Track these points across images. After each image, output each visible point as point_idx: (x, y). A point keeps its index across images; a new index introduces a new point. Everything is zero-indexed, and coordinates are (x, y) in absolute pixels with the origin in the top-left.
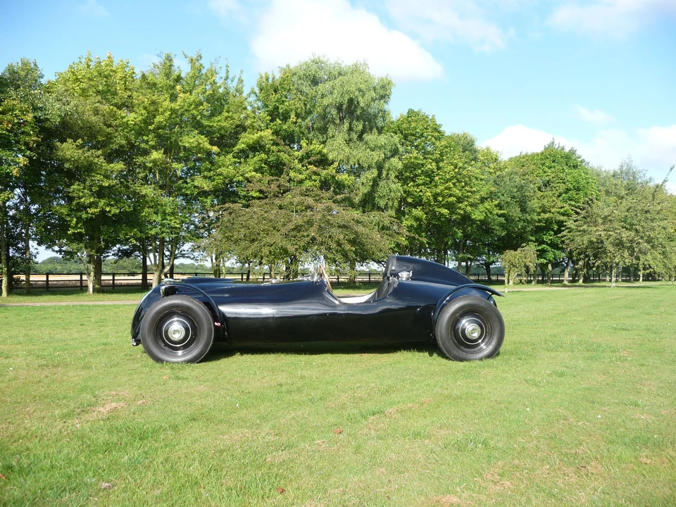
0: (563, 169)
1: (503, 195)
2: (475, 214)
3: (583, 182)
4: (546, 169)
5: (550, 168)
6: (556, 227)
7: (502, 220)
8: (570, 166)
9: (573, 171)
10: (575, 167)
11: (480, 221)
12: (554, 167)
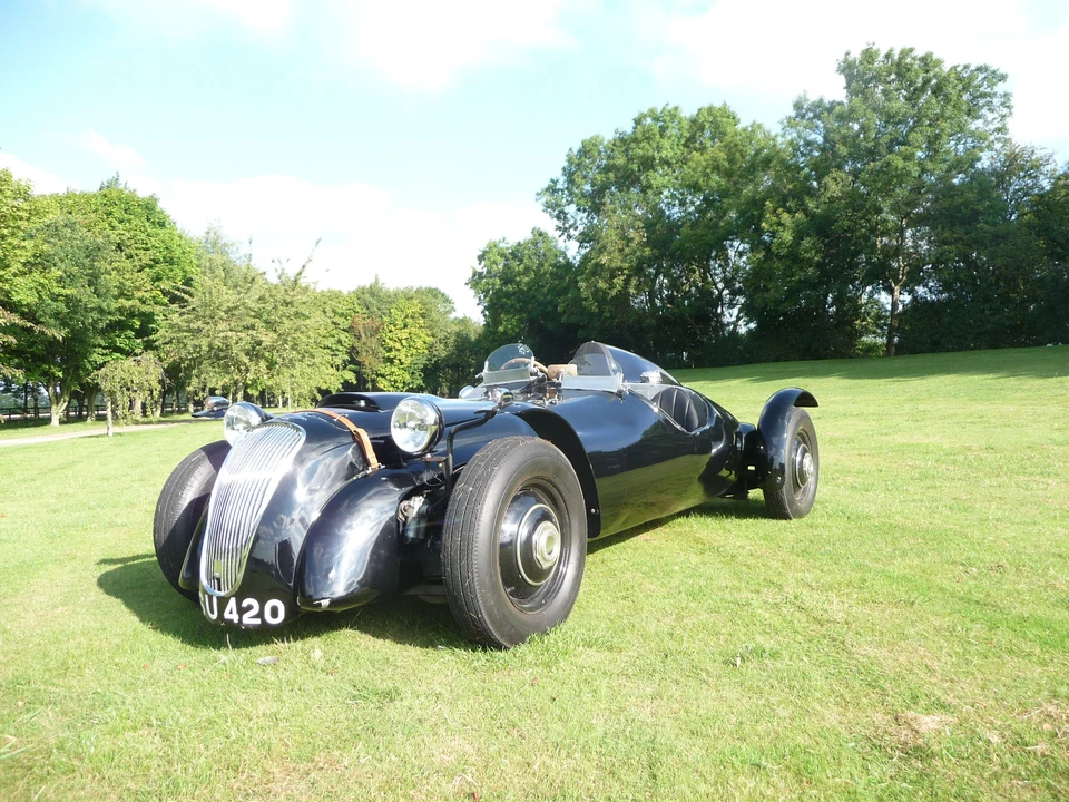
0: (144, 226)
1: (62, 261)
2: (18, 294)
3: (178, 252)
4: (116, 223)
5: (121, 222)
6: (137, 324)
7: (62, 306)
8: (153, 223)
9: (159, 231)
10: (162, 225)
11: (28, 305)
12: (129, 221)
